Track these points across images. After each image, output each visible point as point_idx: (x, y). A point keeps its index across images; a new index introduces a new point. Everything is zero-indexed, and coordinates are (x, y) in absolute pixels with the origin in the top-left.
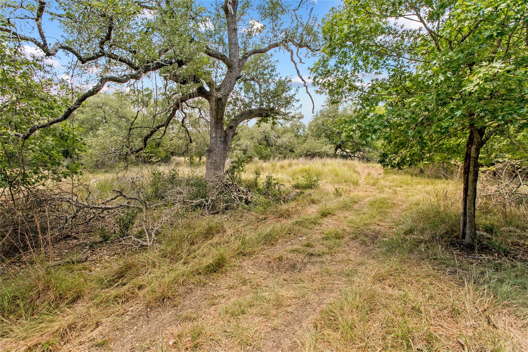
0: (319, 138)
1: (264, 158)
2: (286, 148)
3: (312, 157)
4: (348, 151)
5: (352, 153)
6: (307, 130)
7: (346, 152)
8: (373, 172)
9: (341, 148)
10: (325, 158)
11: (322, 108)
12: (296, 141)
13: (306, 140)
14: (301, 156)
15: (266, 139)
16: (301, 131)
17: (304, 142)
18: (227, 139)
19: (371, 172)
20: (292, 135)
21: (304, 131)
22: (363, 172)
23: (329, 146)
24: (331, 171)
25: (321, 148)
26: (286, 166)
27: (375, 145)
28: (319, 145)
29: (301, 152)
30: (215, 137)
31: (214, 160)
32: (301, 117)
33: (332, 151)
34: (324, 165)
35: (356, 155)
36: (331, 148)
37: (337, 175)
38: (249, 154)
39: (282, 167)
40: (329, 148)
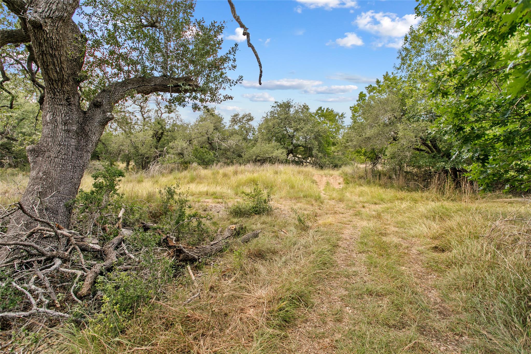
0: (269, 141)
1: (205, 163)
2: (233, 152)
3: (262, 164)
4: (300, 156)
5: (303, 158)
6: (257, 132)
7: (298, 157)
8: (332, 180)
9: (292, 153)
10: (276, 164)
11: (272, 110)
12: (244, 144)
13: (255, 144)
14: (248, 161)
15: (210, 142)
16: (250, 134)
17: (254, 146)
18: (87, 129)
19: (329, 181)
20: (240, 138)
21: (254, 134)
22: (320, 181)
23: (280, 151)
24: (285, 182)
25: (272, 153)
26: (231, 174)
27: (327, 150)
28: (270, 149)
29: (249, 157)
30: (51, 122)
31: (44, 173)
32: (251, 119)
33: (283, 157)
34: (276, 173)
35: (308, 161)
36: (283, 152)
37: (292, 187)
38: (187, 158)
39: (225, 175)
40: (280, 153)
